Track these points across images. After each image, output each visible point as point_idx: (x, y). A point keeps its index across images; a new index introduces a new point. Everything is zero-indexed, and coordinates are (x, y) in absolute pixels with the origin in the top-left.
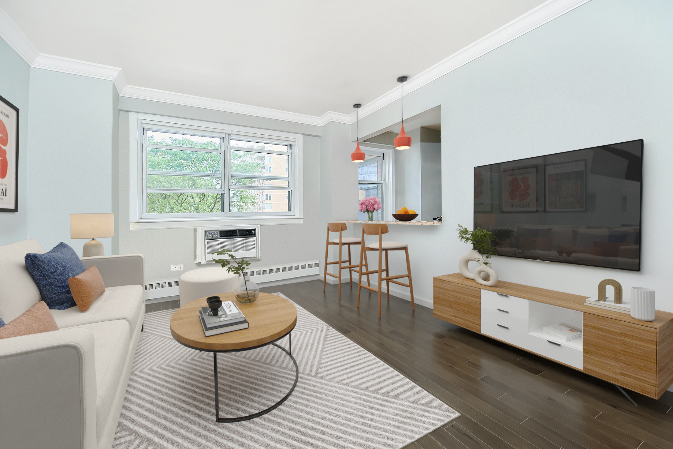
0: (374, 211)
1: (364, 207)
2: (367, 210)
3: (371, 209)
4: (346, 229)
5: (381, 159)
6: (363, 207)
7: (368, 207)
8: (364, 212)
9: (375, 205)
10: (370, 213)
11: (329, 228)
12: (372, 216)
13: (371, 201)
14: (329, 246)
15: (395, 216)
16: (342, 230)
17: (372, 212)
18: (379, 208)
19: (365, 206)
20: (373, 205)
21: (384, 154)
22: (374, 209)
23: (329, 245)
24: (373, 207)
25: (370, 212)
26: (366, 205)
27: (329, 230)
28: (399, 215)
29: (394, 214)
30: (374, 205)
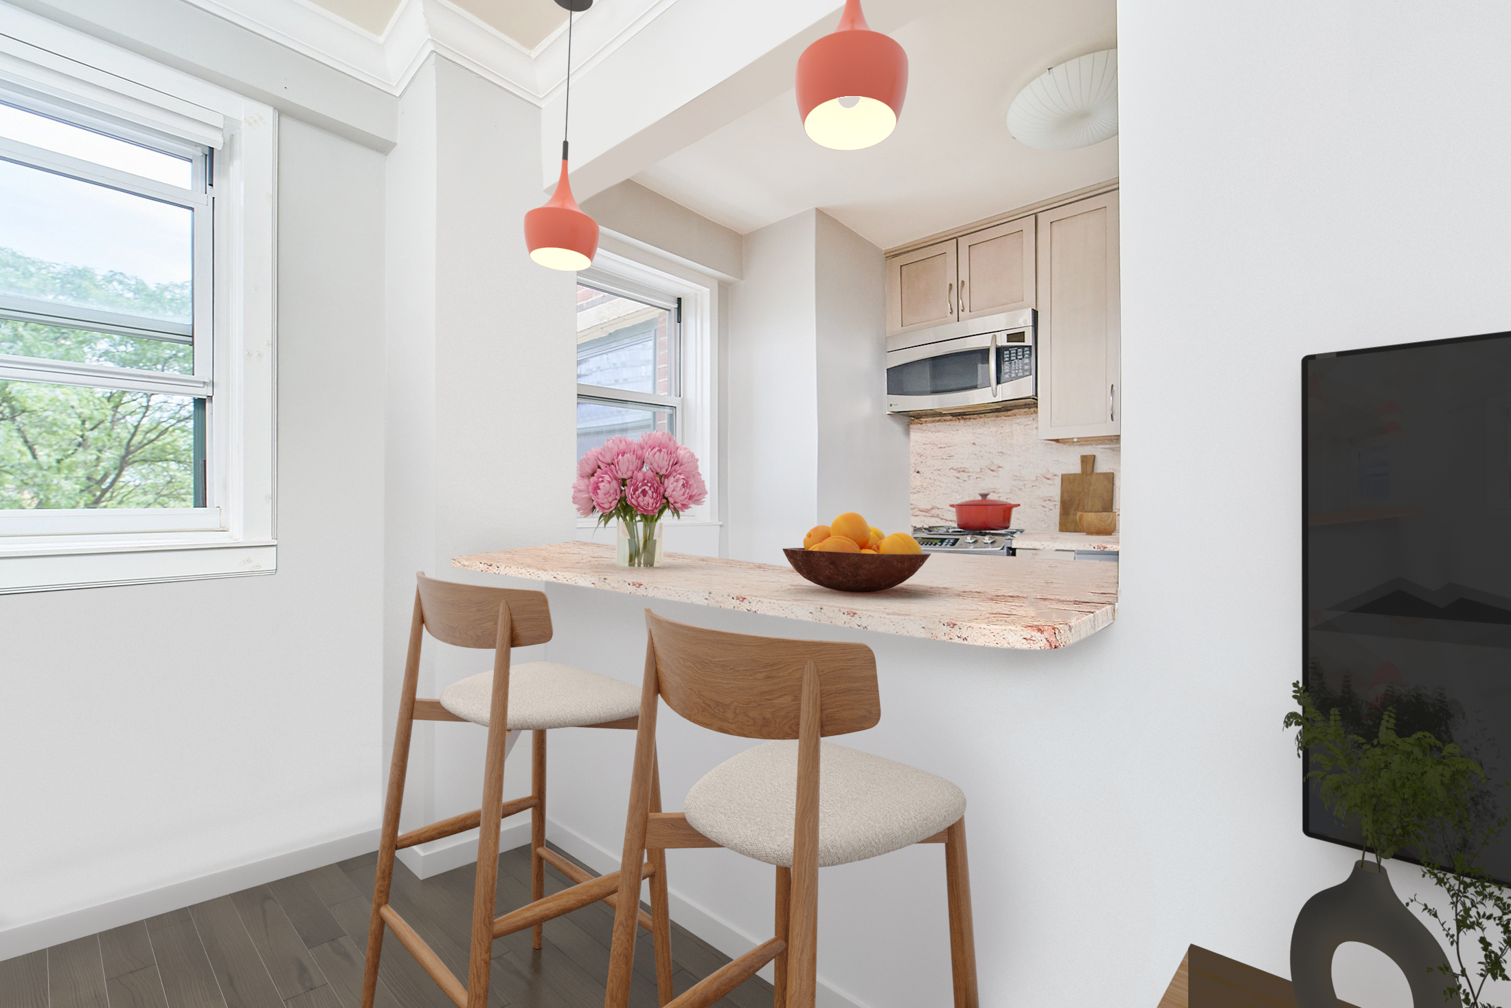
0: (661, 512)
1: (607, 486)
2: (625, 509)
3: (648, 501)
4: (544, 634)
5: (670, 317)
6: (601, 485)
7: (629, 491)
8: (607, 517)
9: (672, 479)
10: (640, 526)
11: (428, 615)
12: (649, 541)
13: (648, 454)
14: (417, 725)
15: (803, 561)
16: (514, 641)
17: (650, 519)
18: (691, 497)
19: (614, 484)
20: (661, 477)
21: (679, 300)
22: (665, 503)
23: (415, 721)
24: (656, 491)
25: (638, 518)
26: (620, 476)
27: (420, 620)
28: (833, 558)
29: (798, 544)
30: (667, 476)
